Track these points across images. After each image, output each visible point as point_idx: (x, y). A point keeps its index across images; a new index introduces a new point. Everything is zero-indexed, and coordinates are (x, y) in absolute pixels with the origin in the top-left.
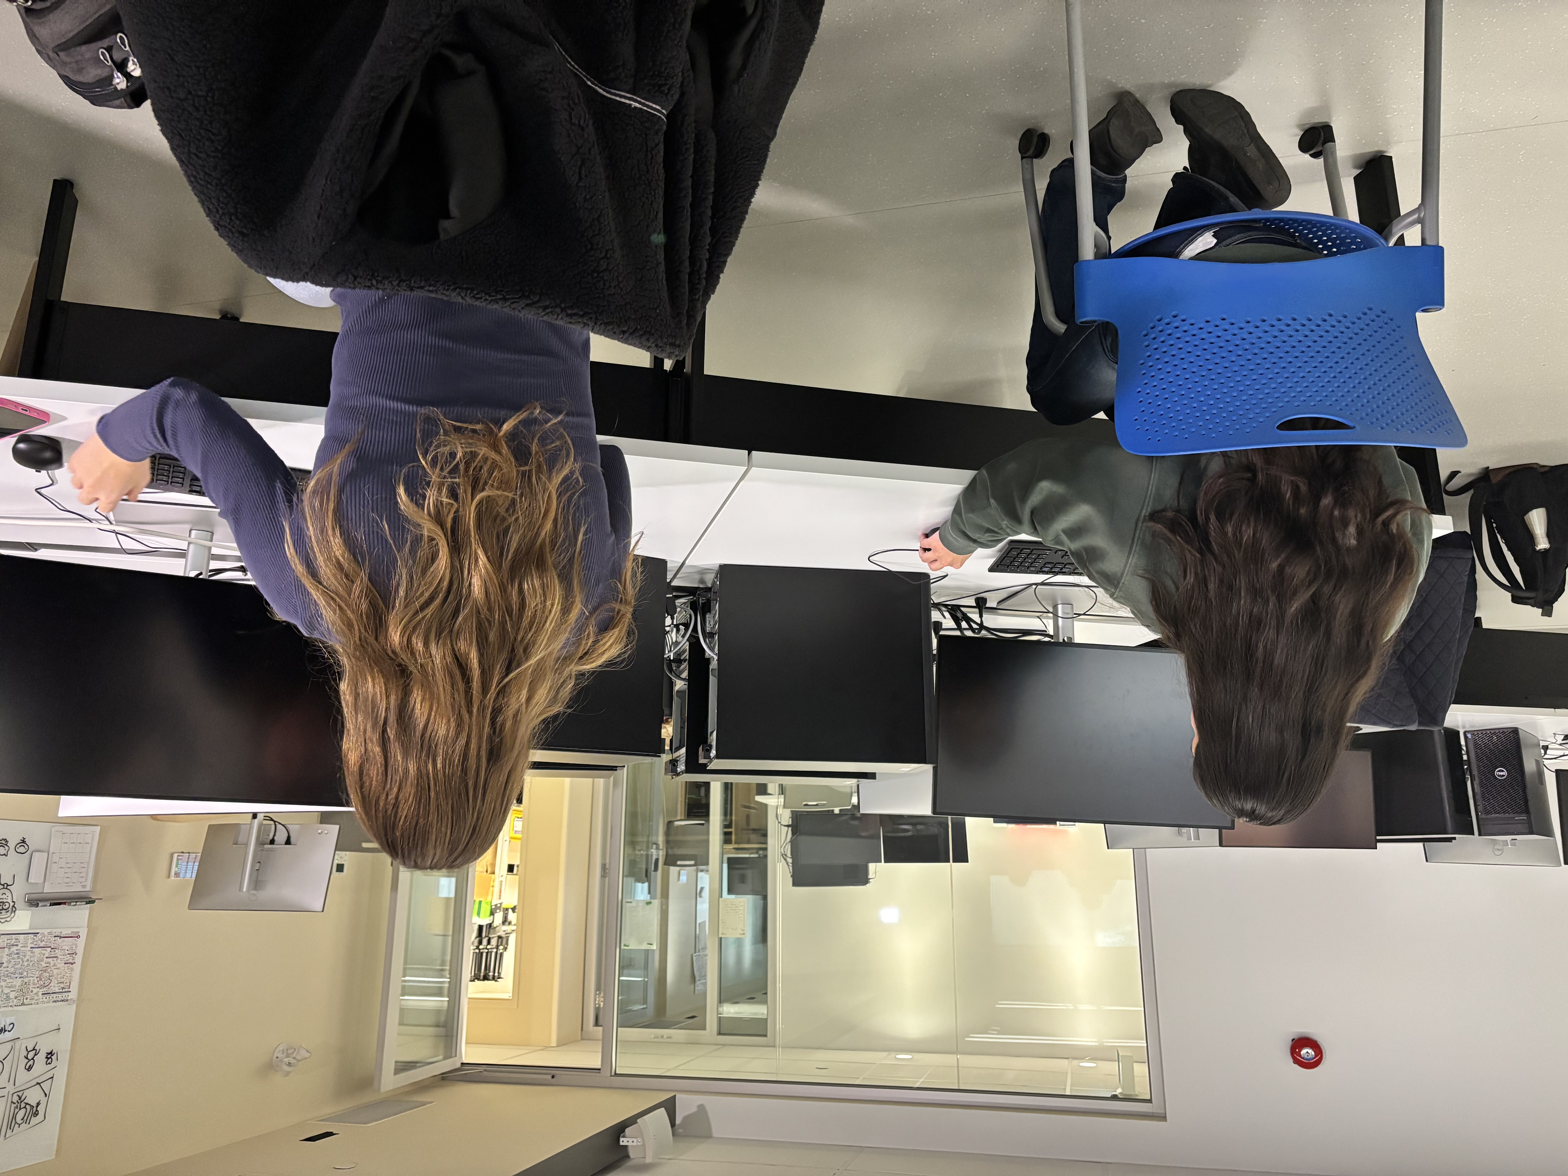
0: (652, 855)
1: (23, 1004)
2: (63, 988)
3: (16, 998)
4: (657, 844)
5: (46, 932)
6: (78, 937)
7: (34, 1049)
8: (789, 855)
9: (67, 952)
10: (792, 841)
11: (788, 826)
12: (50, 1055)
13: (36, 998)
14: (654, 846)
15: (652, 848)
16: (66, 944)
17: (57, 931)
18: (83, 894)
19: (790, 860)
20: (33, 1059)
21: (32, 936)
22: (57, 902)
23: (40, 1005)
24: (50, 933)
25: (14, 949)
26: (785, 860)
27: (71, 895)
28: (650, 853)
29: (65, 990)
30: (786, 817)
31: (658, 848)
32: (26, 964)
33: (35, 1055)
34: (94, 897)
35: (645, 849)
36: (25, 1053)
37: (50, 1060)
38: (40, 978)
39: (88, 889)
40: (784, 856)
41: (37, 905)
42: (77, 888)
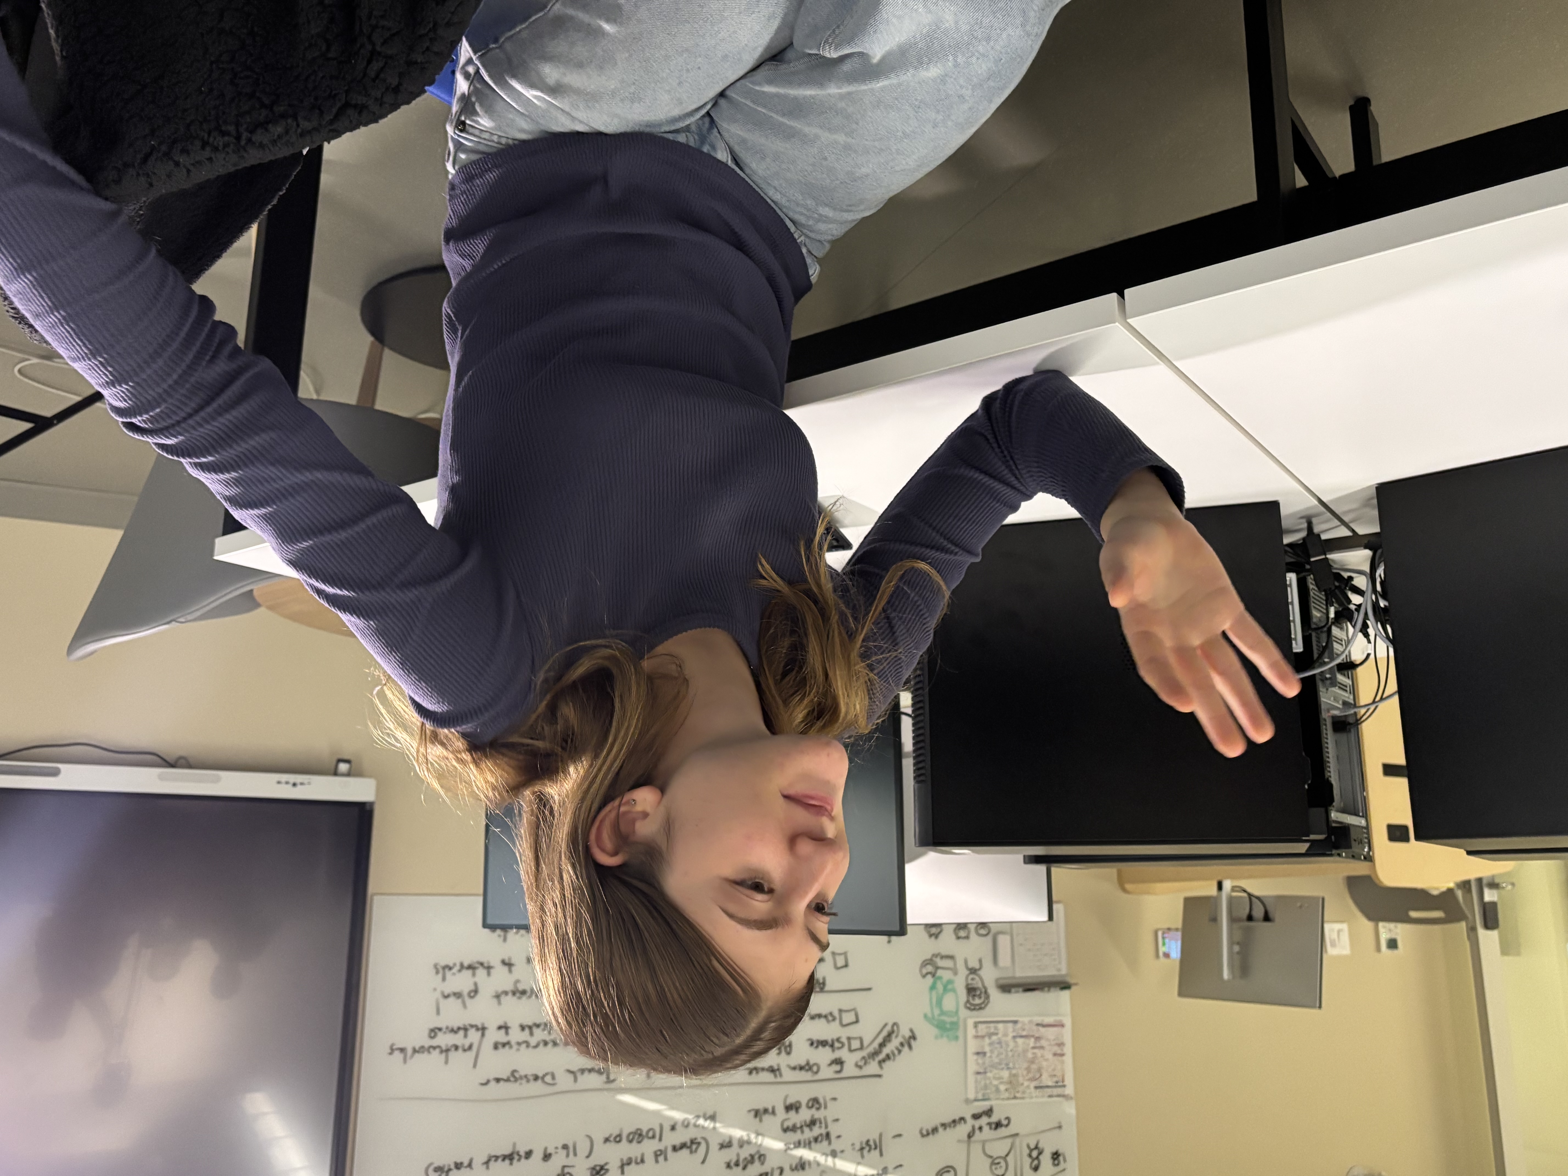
1: (1015, 1098)
2: (1057, 1082)
3: (1006, 1090)
5: (1026, 1020)
6: (1062, 1026)
7: (1036, 1148)
9: (1053, 1043)
12: (1056, 1156)
13: (1028, 1091)
16: (1051, 1033)
17: (1038, 1019)
18: (1059, 979)
20: (1037, 1158)
21: (1010, 1025)
22: (1030, 987)
23: (1034, 1100)
24: (1030, 1022)
25: (994, 1038)
27: (1046, 980)
29: (1060, 1084)
32: (1010, 1054)
33: (1040, 1153)
34: (1071, 981)
36: (1027, 1151)
37: (1056, 1162)
38: (1028, 1069)
39: (1064, 972)
41: (1009, 991)
42: (1049, 972)
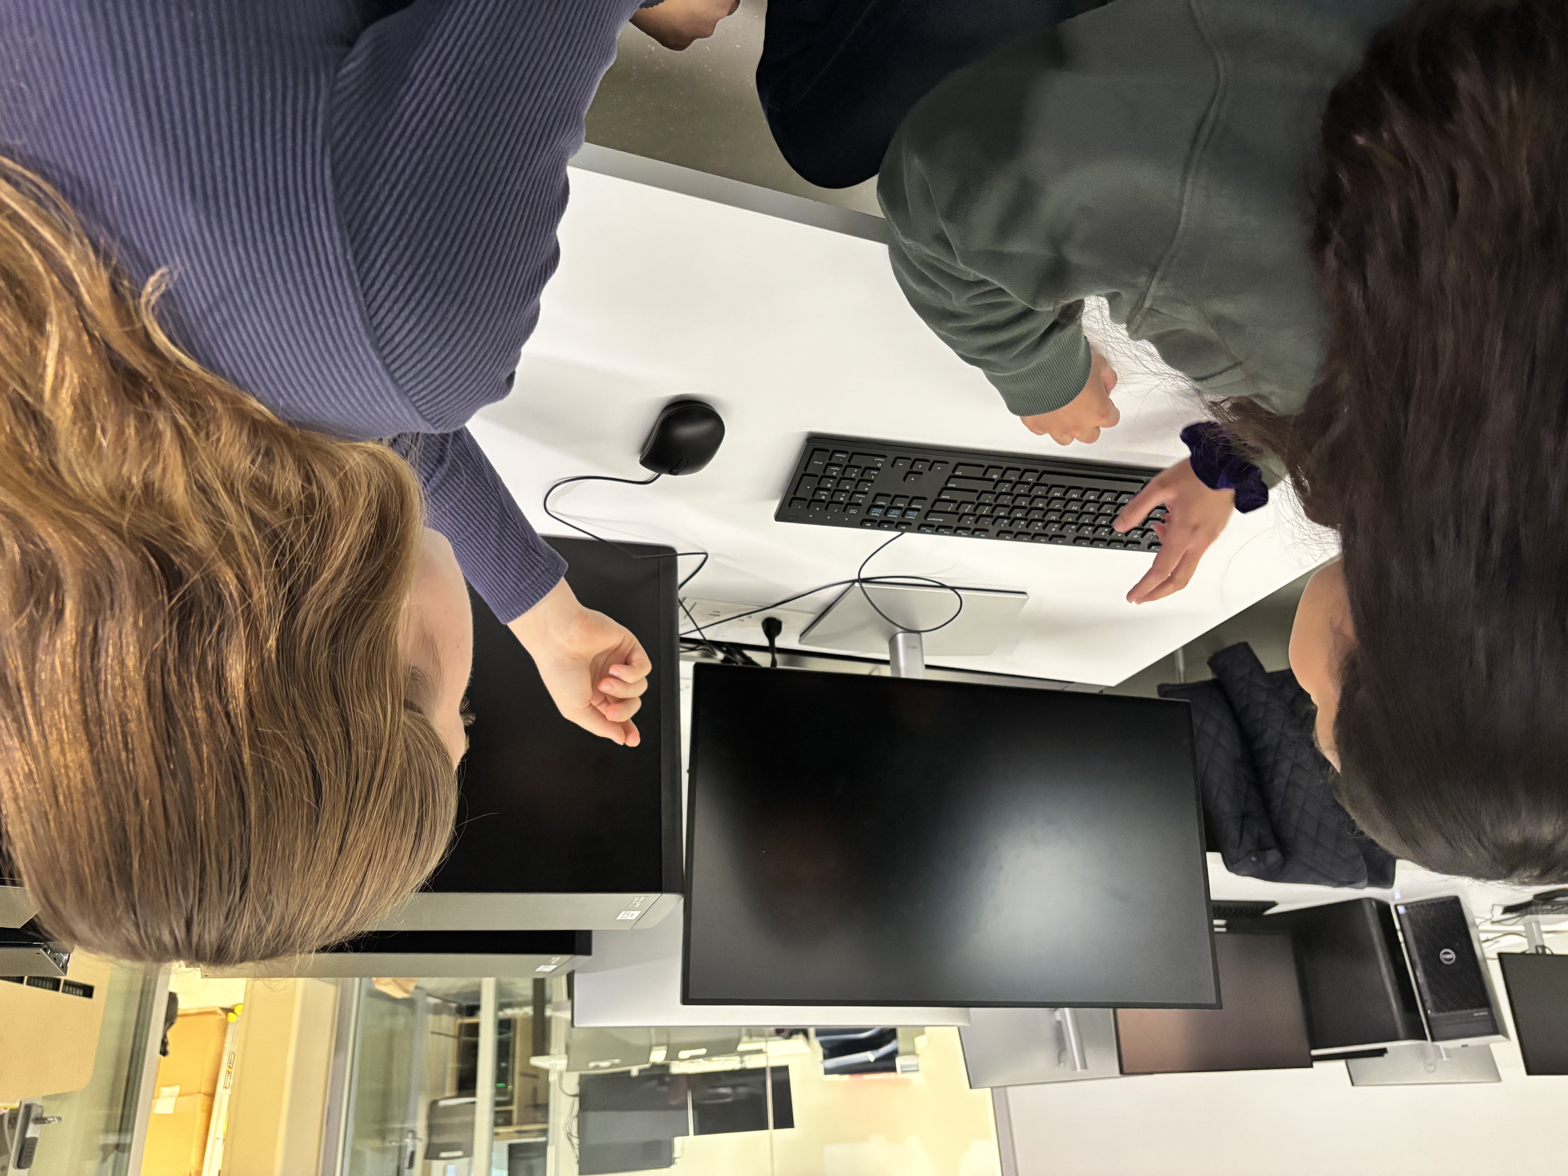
0: (406, 1147)
4: (413, 1132)
8: (575, 1132)
10: (578, 1116)
11: (575, 1096)
14: (410, 1135)
15: (407, 1137)
19: (576, 1141)
26: (570, 1140)
28: (403, 1144)
30: (572, 1083)
31: (414, 1137)
35: (397, 1139)
40: (569, 1135)
